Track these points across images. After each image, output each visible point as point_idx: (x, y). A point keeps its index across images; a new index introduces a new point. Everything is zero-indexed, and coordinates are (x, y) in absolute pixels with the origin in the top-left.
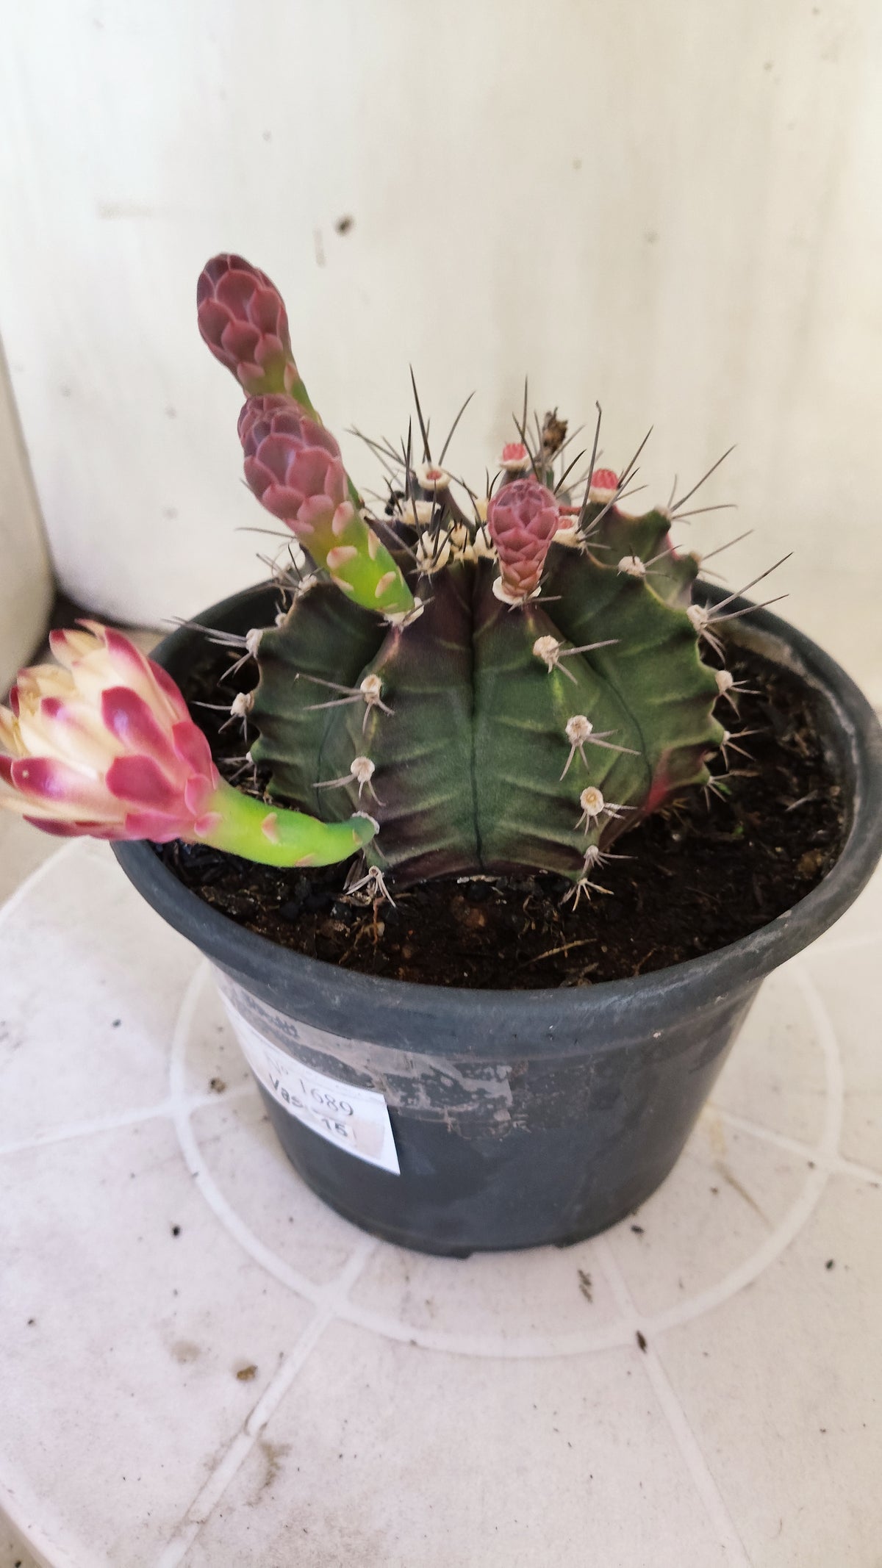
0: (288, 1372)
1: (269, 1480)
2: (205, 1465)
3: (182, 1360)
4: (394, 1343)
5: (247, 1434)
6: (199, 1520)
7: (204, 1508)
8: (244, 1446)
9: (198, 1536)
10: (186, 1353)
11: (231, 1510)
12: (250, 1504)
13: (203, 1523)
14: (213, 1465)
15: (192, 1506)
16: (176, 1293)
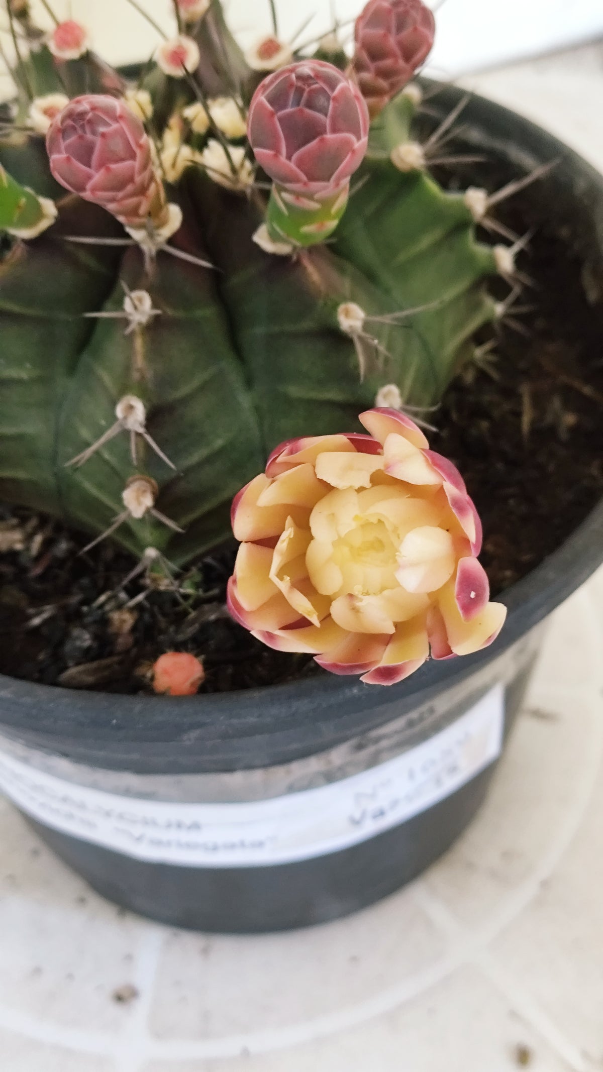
0: (533, 1013)
4: (537, 901)
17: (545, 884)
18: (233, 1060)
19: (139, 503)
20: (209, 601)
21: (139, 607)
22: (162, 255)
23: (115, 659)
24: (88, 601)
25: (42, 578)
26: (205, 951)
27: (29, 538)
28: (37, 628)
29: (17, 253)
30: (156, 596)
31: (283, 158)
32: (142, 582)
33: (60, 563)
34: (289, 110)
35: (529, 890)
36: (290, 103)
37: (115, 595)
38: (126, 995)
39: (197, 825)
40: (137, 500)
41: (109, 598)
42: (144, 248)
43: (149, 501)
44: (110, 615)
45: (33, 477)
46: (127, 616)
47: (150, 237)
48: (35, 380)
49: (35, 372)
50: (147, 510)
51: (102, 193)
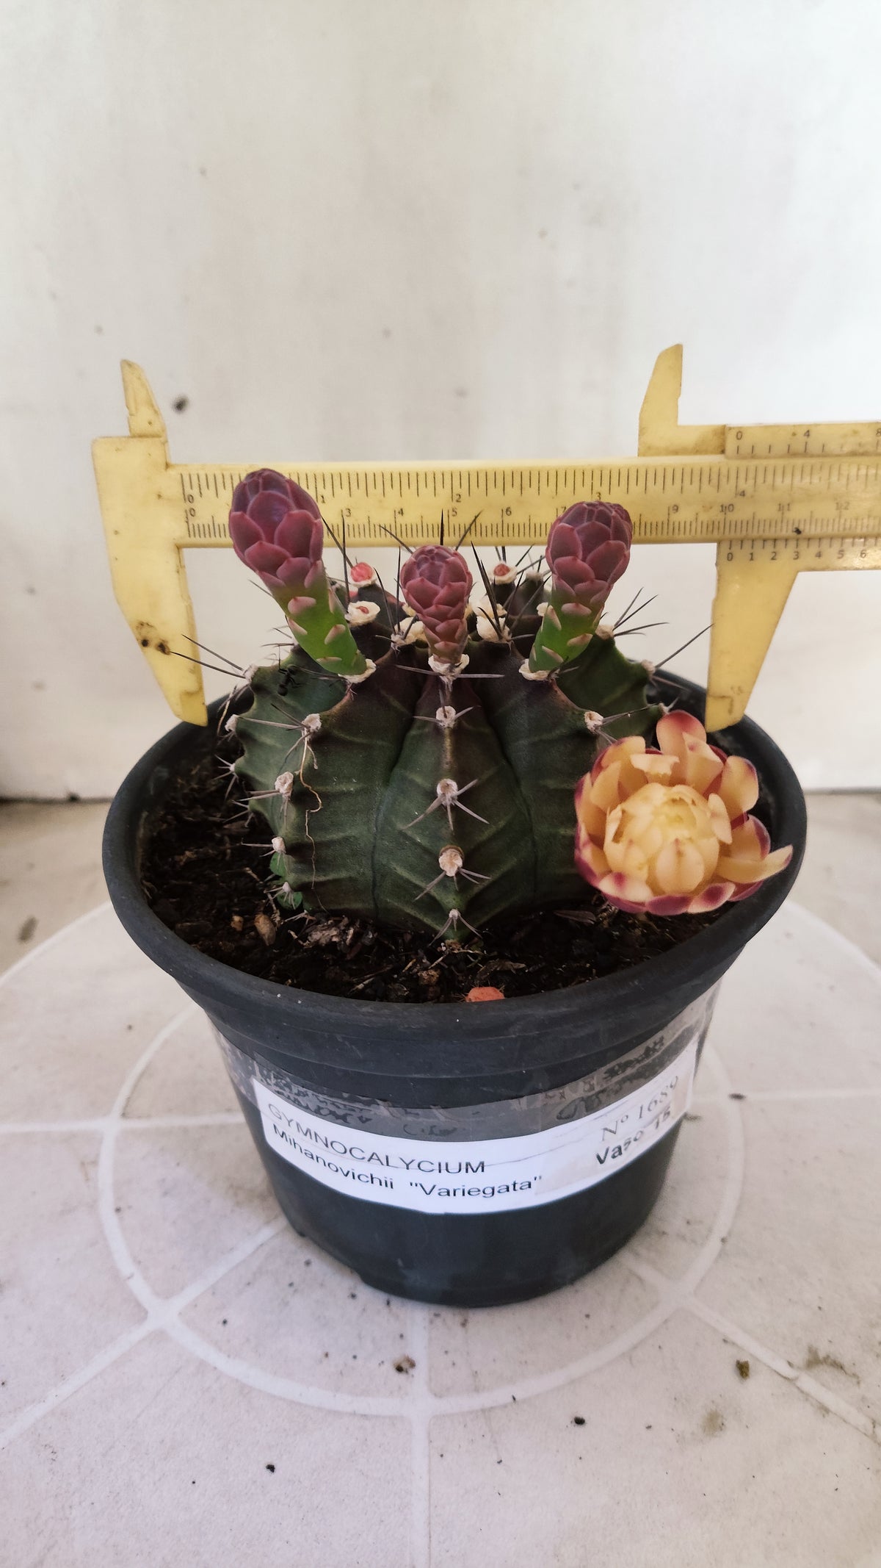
0: (741, 1339)
1: (838, 1366)
2: (824, 1416)
3: (722, 1427)
4: (722, 1254)
5: (797, 1378)
6: (872, 1426)
7: (863, 1421)
8: (808, 1382)
10: (714, 1423)
11: (863, 1399)
12: (858, 1383)
13: (874, 1423)
14: (824, 1410)
15: (860, 1431)
16: (649, 1427)
17: (723, 1240)
18: (505, 1406)
19: (452, 865)
21: (438, 967)
22: (457, 683)
24: (397, 970)
25: (355, 959)
26: (464, 1324)
27: (343, 933)
28: (363, 989)
29: (346, 698)
30: (452, 958)
31: (579, 561)
32: (439, 949)
33: (367, 949)
34: (585, 524)
35: (714, 1245)
36: (586, 518)
37: (419, 961)
38: (405, 1365)
39: (482, 1165)
40: (451, 862)
41: (414, 965)
42: (445, 679)
43: (459, 862)
44: (419, 974)
45: (353, 874)
46: (433, 973)
47: (451, 669)
48: (358, 792)
49: (359, 786)
50: (458, 868)
51: (443, 607)
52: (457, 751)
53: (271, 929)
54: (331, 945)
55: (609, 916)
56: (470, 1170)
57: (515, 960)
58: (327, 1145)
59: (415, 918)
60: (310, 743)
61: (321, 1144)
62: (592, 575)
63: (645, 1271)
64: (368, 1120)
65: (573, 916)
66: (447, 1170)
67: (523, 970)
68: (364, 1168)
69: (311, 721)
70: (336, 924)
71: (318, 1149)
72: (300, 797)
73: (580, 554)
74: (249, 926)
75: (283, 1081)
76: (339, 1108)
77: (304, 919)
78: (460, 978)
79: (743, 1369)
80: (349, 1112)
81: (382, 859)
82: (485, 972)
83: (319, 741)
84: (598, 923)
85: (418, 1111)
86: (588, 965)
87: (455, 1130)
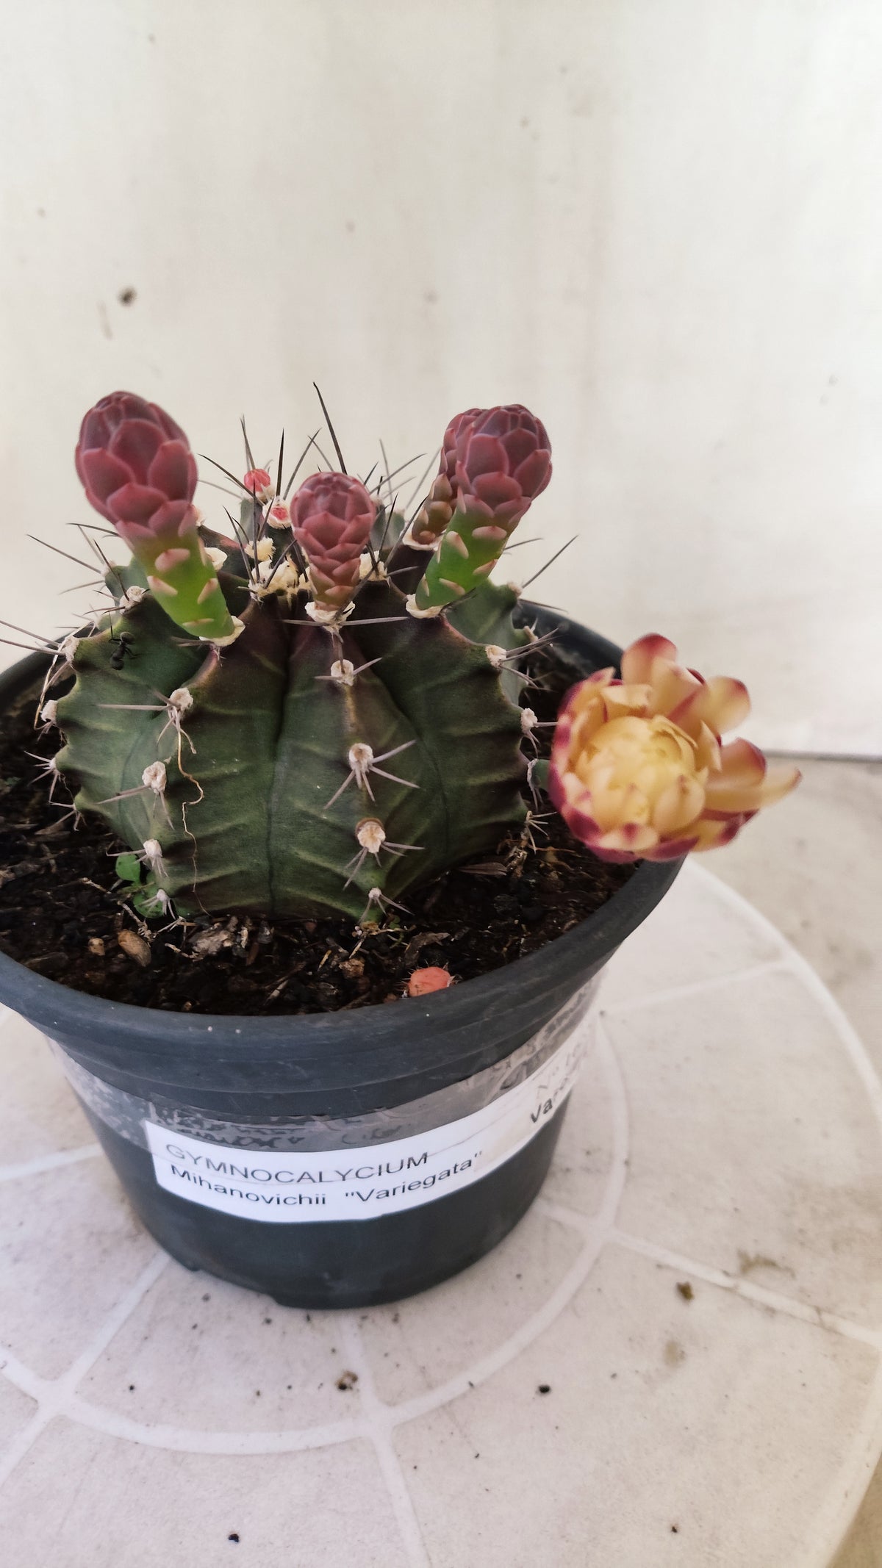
0: (673, 1260)
1: (770, 1264)
2: (773, 1317)
3: (682, 1355)
4: (629, 1178)
5: (736, 1287)
6: (817, 1314)
7: (807, 1312)
8: (747, 1288)
9: (830, 1312)
10: (674, 1354)
11: (802, 1290)
12: (793, 1275)
13: (818, 1310)
14: (770, 1311)
15: (808, 1322)
16: (614, 1376)
17: (627, 1163)
18: (464, 1396)
19: (374, 839)
20: (415, 932)
21: (358, 955)
23: (364, 997)
24: (312, 965)
25: (257, 963)
26: (396, 1320)
27: (236, 934)
28: (279, 998)
29: (212, 665)
30: (370, 941)
31: (506, 477)
32: (354, 934)
33: (267, 948)
34: (509, 433)
35: (619, 1171)
36: (509, 426)
37: (335, 952)
38: (347, 1381)
39: (425, 1157)
40: (372, 837)
41: (331, 956)
42: (330, 630)
43: (381, 835)
44: (340, 966)
45: (244, 867)
46: (356, 962)
47: (337, 617)
48: (244, 773)
49: (243, 765)
50: (382, 843)
51: (348, 545)
52: (360, 711)
53: (144, 946)
54: (224, 953)
55: (520, 863)
56: (412, 1164)
57: (436, 930)
58: (246, 1176)
59: (322, 905)
60: (183, 724)
61: (238, 1176)
62: (520, 491)
63: (560, 1214)
64: (300, 1139)
65: (480, 870)
66: (388, 1171)
67: (447, 939)
68: (292, 1191)
69: (179, 697)
70: (224, 926)
71: (235, 1182)
72: (177, 789)
73: (507, 468)
74: (115, 949)
75: (192, 1119)
76: (264, 1133)
77: (180, 928)
78: (387, 962)
79: (685, 1292)
80: (277, 1136)
81: (278, 844)
82: (412, 950)
83: (192, 720)
84: (510, 873)
85: (361, 1118)
86: (516, 921)
87: (399, 1127)
